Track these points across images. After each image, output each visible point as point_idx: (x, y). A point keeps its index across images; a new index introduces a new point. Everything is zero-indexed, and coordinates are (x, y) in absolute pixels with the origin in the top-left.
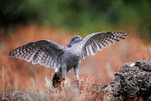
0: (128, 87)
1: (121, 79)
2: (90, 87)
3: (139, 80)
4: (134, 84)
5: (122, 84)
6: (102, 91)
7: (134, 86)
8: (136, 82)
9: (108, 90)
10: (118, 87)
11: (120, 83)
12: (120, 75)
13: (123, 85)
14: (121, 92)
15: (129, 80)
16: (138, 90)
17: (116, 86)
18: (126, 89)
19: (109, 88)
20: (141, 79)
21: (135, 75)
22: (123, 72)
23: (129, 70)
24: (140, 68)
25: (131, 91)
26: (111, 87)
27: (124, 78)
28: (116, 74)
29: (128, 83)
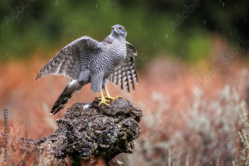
0: (79, 142)
1: (68, 129)
2: (17, 142)
3: (98, 132)
4: (89, 138)
5: (69, 138)
6: (37, 149)
7: (89, 141)
8: (92, 133)
9: (46, 147)
10: (62, 143)
11: (67, 135)
12: (67, 122)
13: (71, 139)
14: (68, 150)
15: (81, 131)
16: (96, 148)
17: (58, 141)
18: (75, 145)
19: (49, 145)
20: (101, 130)
21: (91, 124)
22: (71, 118)
24: (99, 111)
25: (84, 149)
26: (51, 143)
27: (73, 128)
28: (60, 122)
29: (79, 135)
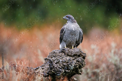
0: (55, 69)
1: (50, 63)
2: (25, 69)
3: (64, 64)
4: (60, 67)
5: (50, 67)
6: (35, 72)
7: (60, 68)
8: (62, 65)
9: (39, 71)
10: (47, 69)
11: (49, 66)
12: (49, 59)
13: (52, 68)
14: (50, 73)
15: (56, 63)
16: (64, 72)
17: (45, 68)
18: (53, 70)
19: (40, 70)
20: (66, 63)
21: (61, 60)
22: (52, 57)
23: (56, 56)
24: (65, 54)
25: (58, 72)
26: (42, 69)
27: (52, 62)
28: (46, 59)
29: (56, 66)
